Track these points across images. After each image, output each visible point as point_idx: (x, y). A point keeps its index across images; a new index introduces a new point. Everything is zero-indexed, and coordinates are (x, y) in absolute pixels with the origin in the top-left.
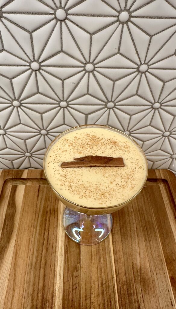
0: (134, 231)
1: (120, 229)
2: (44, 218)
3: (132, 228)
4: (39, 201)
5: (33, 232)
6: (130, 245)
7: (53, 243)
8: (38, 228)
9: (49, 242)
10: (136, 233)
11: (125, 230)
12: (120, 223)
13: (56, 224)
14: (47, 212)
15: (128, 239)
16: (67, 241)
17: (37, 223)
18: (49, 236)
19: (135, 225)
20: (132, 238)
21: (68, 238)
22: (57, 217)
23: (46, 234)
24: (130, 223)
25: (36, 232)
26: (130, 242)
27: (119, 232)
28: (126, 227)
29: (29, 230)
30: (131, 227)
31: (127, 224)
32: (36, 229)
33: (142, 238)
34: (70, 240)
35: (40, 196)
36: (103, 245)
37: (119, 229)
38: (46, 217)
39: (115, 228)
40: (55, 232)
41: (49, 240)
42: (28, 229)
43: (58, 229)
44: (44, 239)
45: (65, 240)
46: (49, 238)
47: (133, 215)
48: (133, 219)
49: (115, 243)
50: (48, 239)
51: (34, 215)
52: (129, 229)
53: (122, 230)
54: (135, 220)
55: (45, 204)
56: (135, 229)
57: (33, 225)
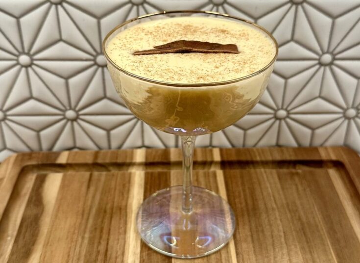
0: (280, 236)
1: (252, 234)
2: (100, 220)
3: (276, 233)
4: (90, 195)
5: (76, 241)
6: (272, 258)
7: (116, 258)
8: (87, 236)
9: (108, 256)
10: (283, 240)
11: (261, 234)
12: (250, 225)
13: (123, 229)
14: (105, 212)
15: (267, 250)
16: (144, 254)
17: (86, 228)
18: (109, 246)
19: (281, 228)
20: (276, 247)
21: (147, 249)
22: (125, 217)
23: (103, 243)
24: (271, 225)
25: (82, 242)
26: (272, 254)
27: (249, 239)
28: (263, 231)
29: (69, 239)
30: (272, 232)
31: (264, 226)
32: (83, 238)
33: (296, 247)
34: (150, 252)
35: (92, 189)
36: (217, 258)
37: (249, 233)
38: (104, 218)
39: (240, 233)
40: (120, 240)
41: (109, 253)
42: (67, 238)
43: (128, 235)
44: (99, 252)
45: (141, 252)
46: (109, 249)
47: (277, 213)
48: (276, 218)
49: (242, 254)
50: (107, 251)
51: (80, 217)
52: (268, 234)
53: (255, 236)
54: (281, 220)
55: (101, 199)
56: (282, 234)
57: (76, 231)
